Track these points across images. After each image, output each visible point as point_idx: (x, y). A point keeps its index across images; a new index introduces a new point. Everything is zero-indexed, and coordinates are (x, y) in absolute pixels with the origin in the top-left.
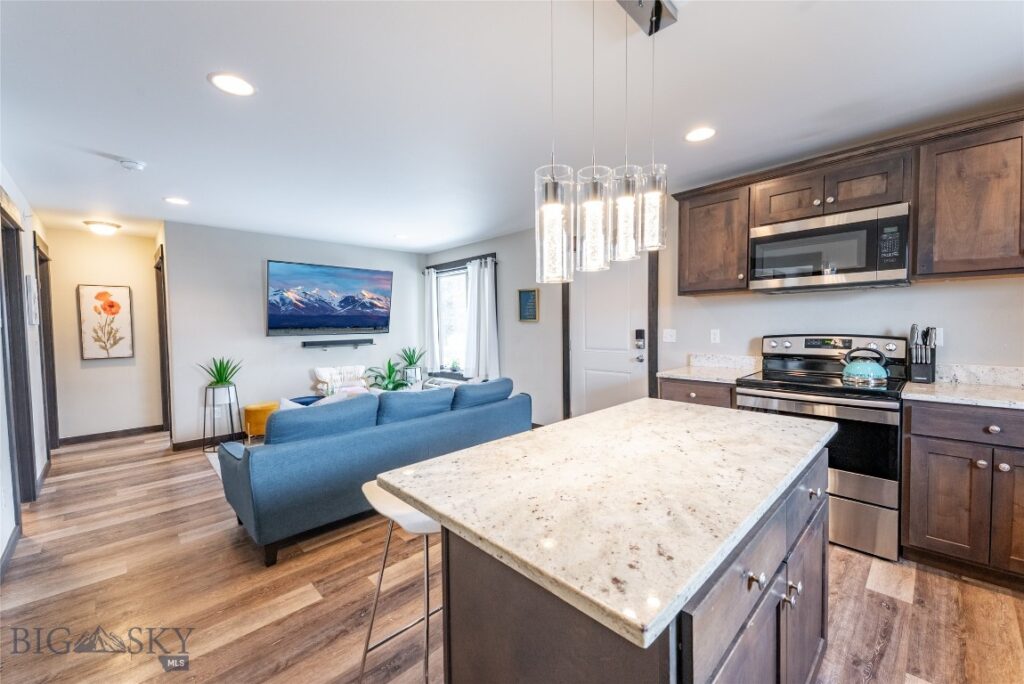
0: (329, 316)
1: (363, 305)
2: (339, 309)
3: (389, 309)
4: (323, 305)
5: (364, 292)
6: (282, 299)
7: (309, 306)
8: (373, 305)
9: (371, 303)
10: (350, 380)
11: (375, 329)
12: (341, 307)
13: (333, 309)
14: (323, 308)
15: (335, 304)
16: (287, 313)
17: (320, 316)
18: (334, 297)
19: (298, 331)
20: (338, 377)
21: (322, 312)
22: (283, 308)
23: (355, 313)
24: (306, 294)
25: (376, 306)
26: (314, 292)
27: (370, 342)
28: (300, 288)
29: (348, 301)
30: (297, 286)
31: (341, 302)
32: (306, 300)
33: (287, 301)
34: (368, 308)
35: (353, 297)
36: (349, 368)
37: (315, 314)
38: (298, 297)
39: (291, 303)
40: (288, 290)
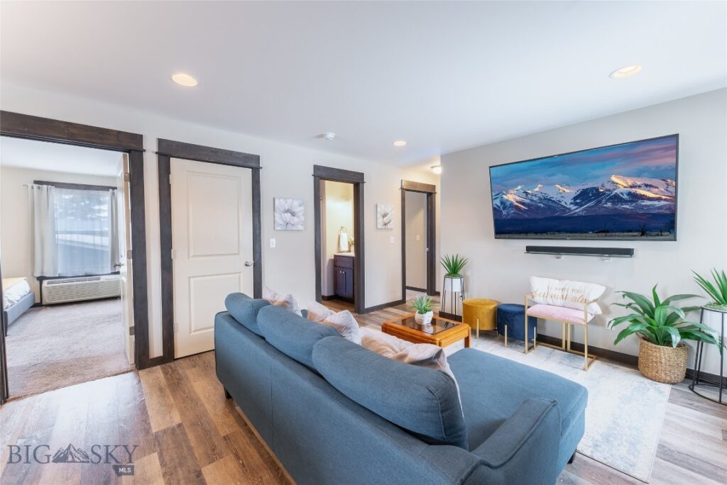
0: (559, 218)
1: (617, 199)
2: (573, 207)
3: (674, 199)
4: (549, 204)
5: (614, 179)
6: (502, 203)
7: (531, 207)
8: (635, 197)
9: (629, 194)
10: (575, 300)
11: (643, 234)
12: (576, 204)
13: (565, 209)
14: (549, 208)
15: (567, 202)
16: (509, 217)
17: (547, 219)
18: (564, 193)
19: (522, 236)
20: (559, 293)
21: (549, 214)
22: (504, 212)
23: (601, 212)
24: (527, 193)
25: (643, 197)
26: (537, 189)
27: (628, 252)
28: (519, 187)
29: (584, 196)
30: (517, 186)
31: (575, 198)
32: (527, 201)
33: (508, 204)
34: (626, 202)
35: (597, 189)
36: (578, 285)
37: (539, 217)
38: (518, 199)
39: (512, 205)
40: (507, 192)
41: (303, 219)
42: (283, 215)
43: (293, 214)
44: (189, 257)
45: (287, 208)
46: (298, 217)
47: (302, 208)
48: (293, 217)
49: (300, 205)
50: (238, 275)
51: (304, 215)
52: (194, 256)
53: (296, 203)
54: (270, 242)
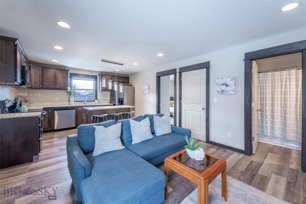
41: (234, 87)
42: (220, 86)
43: (227, 86)
44: (185, 104)
45: (223, 83)
46: (230, 87)
47: (233, 81)
48: (227, 87)
49: (232, 80)
50: (200, 112)
51: (235, 85)
52: (187, 103)
53: (229, 80)
54: (214, 100)
